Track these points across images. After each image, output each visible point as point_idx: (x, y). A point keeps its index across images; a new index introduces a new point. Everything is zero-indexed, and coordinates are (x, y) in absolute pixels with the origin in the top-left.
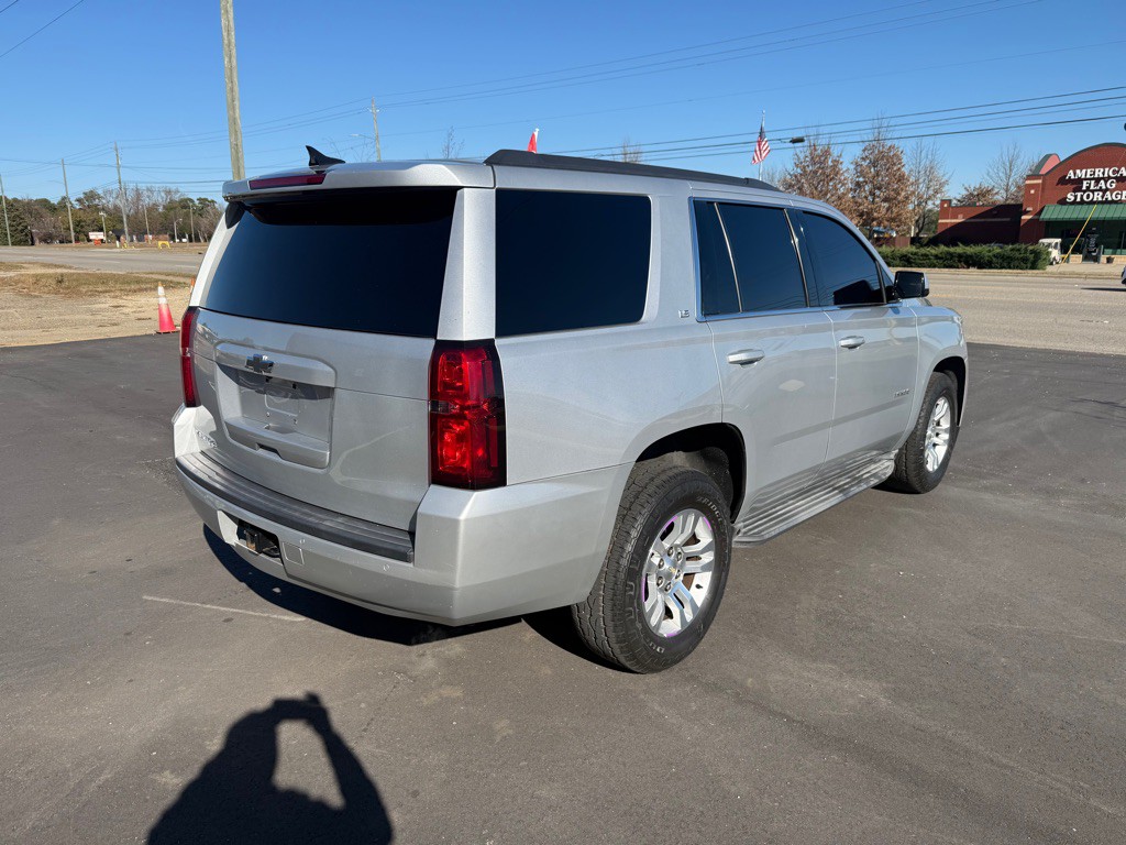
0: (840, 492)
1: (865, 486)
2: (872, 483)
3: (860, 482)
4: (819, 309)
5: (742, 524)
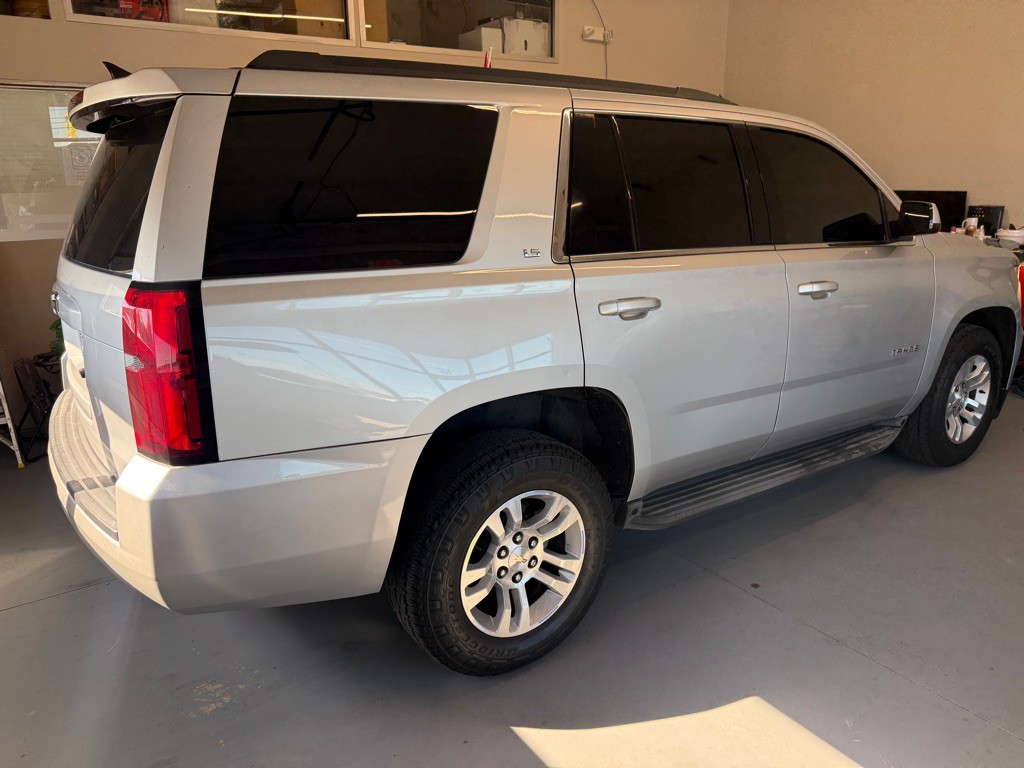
0: (803, 466)
3: (838, 454)
4: (772, 247)
5: (641, 503)
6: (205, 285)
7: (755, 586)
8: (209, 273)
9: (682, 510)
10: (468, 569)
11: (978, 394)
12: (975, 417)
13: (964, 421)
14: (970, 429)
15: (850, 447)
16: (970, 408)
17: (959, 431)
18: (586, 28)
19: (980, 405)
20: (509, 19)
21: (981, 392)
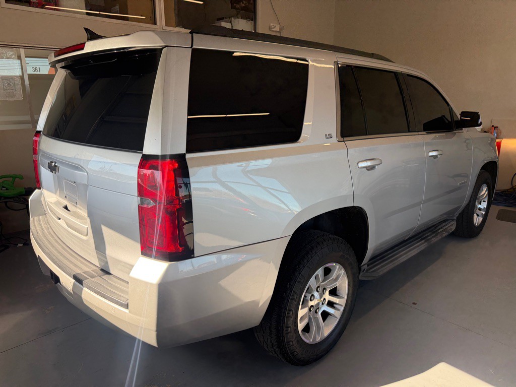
0: (426, 241)
1: (440, 237)
2: (444, 235)
3: (437, 234)
4: (417, 133)
5: (366, 266)
6: (188, 156)
7: (414, 304)
8: (189, 150)
9: (384, 268)
10: (301, 309)
11: (482, 203)
12: (482, 214)
13: (478, 215)
14: (481, 219)
15: (440, 231)
16: (480, 209)
17: (477, 220)
18: (271, 24)
19: (484, 208)
20: (235, 18)
21: (484, 201)
